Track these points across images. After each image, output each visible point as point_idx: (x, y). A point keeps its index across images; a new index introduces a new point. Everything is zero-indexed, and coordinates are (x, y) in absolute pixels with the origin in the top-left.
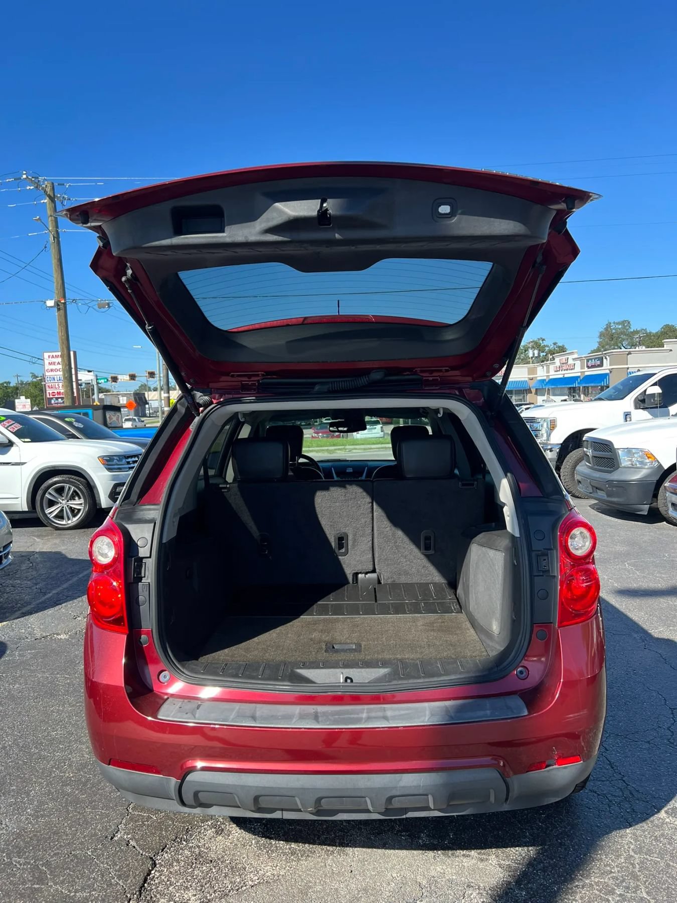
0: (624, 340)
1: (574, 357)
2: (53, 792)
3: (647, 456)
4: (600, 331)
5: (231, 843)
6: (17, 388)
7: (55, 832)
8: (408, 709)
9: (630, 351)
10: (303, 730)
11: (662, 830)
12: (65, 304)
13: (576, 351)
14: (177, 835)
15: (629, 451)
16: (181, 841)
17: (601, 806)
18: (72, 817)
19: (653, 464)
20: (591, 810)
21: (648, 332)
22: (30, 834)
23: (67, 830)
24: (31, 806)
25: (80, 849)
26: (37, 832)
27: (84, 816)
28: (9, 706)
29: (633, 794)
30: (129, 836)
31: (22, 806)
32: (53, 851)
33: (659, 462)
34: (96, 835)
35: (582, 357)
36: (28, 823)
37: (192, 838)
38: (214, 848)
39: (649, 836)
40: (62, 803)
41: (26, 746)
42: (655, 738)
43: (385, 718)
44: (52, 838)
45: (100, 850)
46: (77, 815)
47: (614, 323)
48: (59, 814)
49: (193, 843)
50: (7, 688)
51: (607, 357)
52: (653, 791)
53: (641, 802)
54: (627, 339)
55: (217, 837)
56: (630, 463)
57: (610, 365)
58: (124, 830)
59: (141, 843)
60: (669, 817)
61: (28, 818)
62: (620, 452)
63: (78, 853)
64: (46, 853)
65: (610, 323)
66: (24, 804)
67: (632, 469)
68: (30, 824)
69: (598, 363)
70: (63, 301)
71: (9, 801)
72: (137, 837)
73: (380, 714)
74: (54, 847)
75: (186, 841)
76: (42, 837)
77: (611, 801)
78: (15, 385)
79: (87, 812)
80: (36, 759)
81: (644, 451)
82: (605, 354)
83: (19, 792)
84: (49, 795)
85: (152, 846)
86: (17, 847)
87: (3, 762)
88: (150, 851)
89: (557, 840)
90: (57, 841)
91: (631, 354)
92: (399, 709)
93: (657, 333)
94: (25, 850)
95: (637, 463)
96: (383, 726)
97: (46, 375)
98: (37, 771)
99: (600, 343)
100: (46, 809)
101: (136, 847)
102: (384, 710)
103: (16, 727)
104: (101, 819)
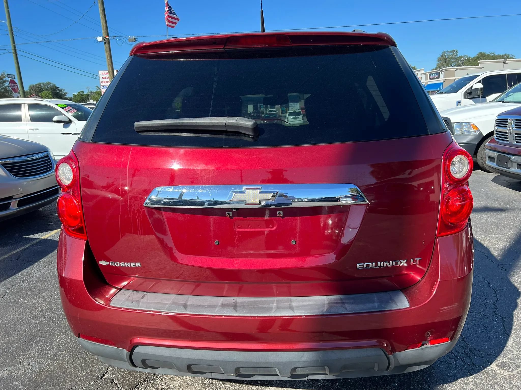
0: (453, 62)
1: (421, 73)
2: (68, 342)
3: (472, 127)
4: (438, 57)
5: (184, 382)
6: (88, 95)
7: (64, 372)
8: (309, 301)
9: (457, 68)
10: (224, 317)
11: (496, 379)
12: (108, 39)
13: (423, 69)
14: (147, 375)
15: (460, 124)
16: (150, 380)
17: (449, 360)
18: (77, 361)
19: (476, 132)
20: (442, 363)
21: (469, 57)
22: (47, 373)
23: (72, 370)
24: (51, 352)
25: (78, 385)
26: (51, 372)
27: (86, 360)
28: (51, 283)
29: (472, 352)
30: (114, 376)
31: (45, 352)
32: (59, 386)
33: (480, 131)
34: (91, 374)
35: (426, 73)
36: (47, 365)
37: (158, 378)
38: (172, 386)
39: (486, 384)
40: (72, 350)
41: (57, 310)
42: (485, 310)
43: (291, 308)
44: (61, 377)
45: (92, 386)
46: (81, 360)
47: (447, 52)
48: (69, 358)
49: (158, 382)
50: (52, 271)
51: (442, 72)
52: (486, 349)
53: (478, 357)
54: (455, 62)
55: (175, 378)
56: (460, 132)
57: (444, 78)
58: (111, 371)
59: (122, 381)
60: (499, 369)
61: (48, 361)
62: (454, 125)
63: (77, 388)
64: (55, 388)
65: (445, 52)
66: (47, 351)
67: (462, 136)
68: (48, 365)
69: (437, 76)
70: (107, 38)
71: (38, 348)
72: (119, 377)
73: (287, 304)
74: (61, 383)
75: (154, 380)
76: (54, 375)
77: (456, 356)
78: (87, 93)
79: (89, 357)
80: (61, 319)
81: (471, 124)
82: (441, 70)
83: (45, 343)
84: (65, 345)
85: (129, 384)
86: (36, 382)
87: (40, 321)
88: (127, 387)
89: (418, 386)
90: (64, 379)
91: (458, 70)
92: (302, 301)
93: (474, 58)
94: (41, 385)
95: (466, 132)
96: (289, 315)
97: (101, 85)
98: (61, 327)
99: (438, 65)
100: (61, 355)
101: (118, 384)
102: (291, 301)
103: (53, 297)
104: (97, 363)
